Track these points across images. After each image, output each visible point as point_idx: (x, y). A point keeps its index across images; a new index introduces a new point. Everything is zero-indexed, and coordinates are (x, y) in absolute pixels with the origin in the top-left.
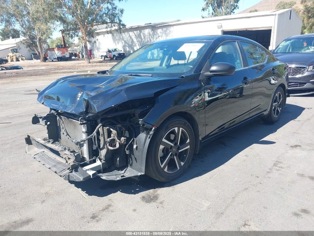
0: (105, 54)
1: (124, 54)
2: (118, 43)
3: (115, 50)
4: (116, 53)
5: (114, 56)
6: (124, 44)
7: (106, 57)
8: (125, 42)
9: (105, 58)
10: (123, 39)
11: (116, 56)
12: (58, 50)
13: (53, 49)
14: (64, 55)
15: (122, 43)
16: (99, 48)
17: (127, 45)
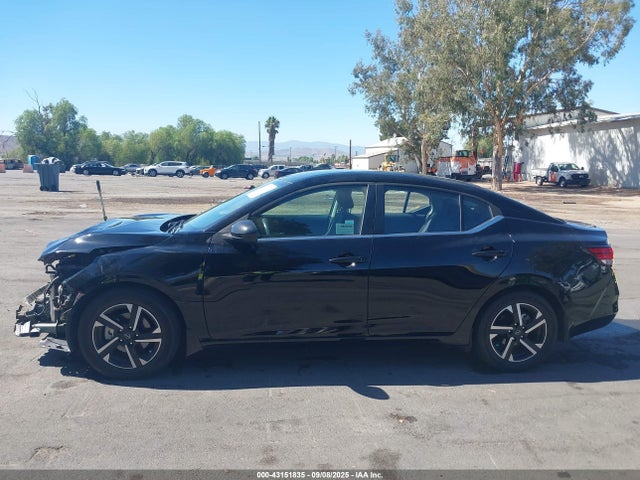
0: (544, 174)
1: (586, 175)
2: (580, 153)
3: (569, 166)
4: (566, 174)
5: (562, 178)
6: (593, 154)
7: (544, 179)
8: (598, 151)
9: (543, 181)
10: (593, 145)
11: (567, 178)
12: (456, 160)
13: (448, 159)
14: (464, 170)
15: (590, 152)
16: (539, 161)
17: (600, 158)
